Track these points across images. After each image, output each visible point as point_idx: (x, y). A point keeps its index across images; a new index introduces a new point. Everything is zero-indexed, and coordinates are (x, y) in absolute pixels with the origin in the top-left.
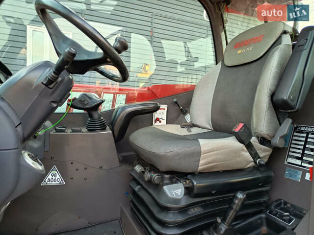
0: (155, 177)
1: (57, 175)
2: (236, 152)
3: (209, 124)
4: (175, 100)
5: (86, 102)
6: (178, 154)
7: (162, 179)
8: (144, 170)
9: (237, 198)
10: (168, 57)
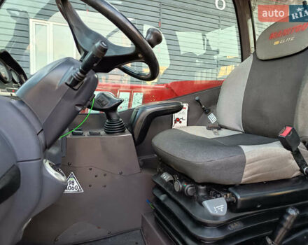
0: (188, 188)
1: (75, 182)
2: (283, 160)
3: (239, 125)
4: (197, 98)
5: (104, 103)
6: (219, 164)
7: (197, 191)
8: (172, 179)
9: (288, 214)
10: (183, 50)
